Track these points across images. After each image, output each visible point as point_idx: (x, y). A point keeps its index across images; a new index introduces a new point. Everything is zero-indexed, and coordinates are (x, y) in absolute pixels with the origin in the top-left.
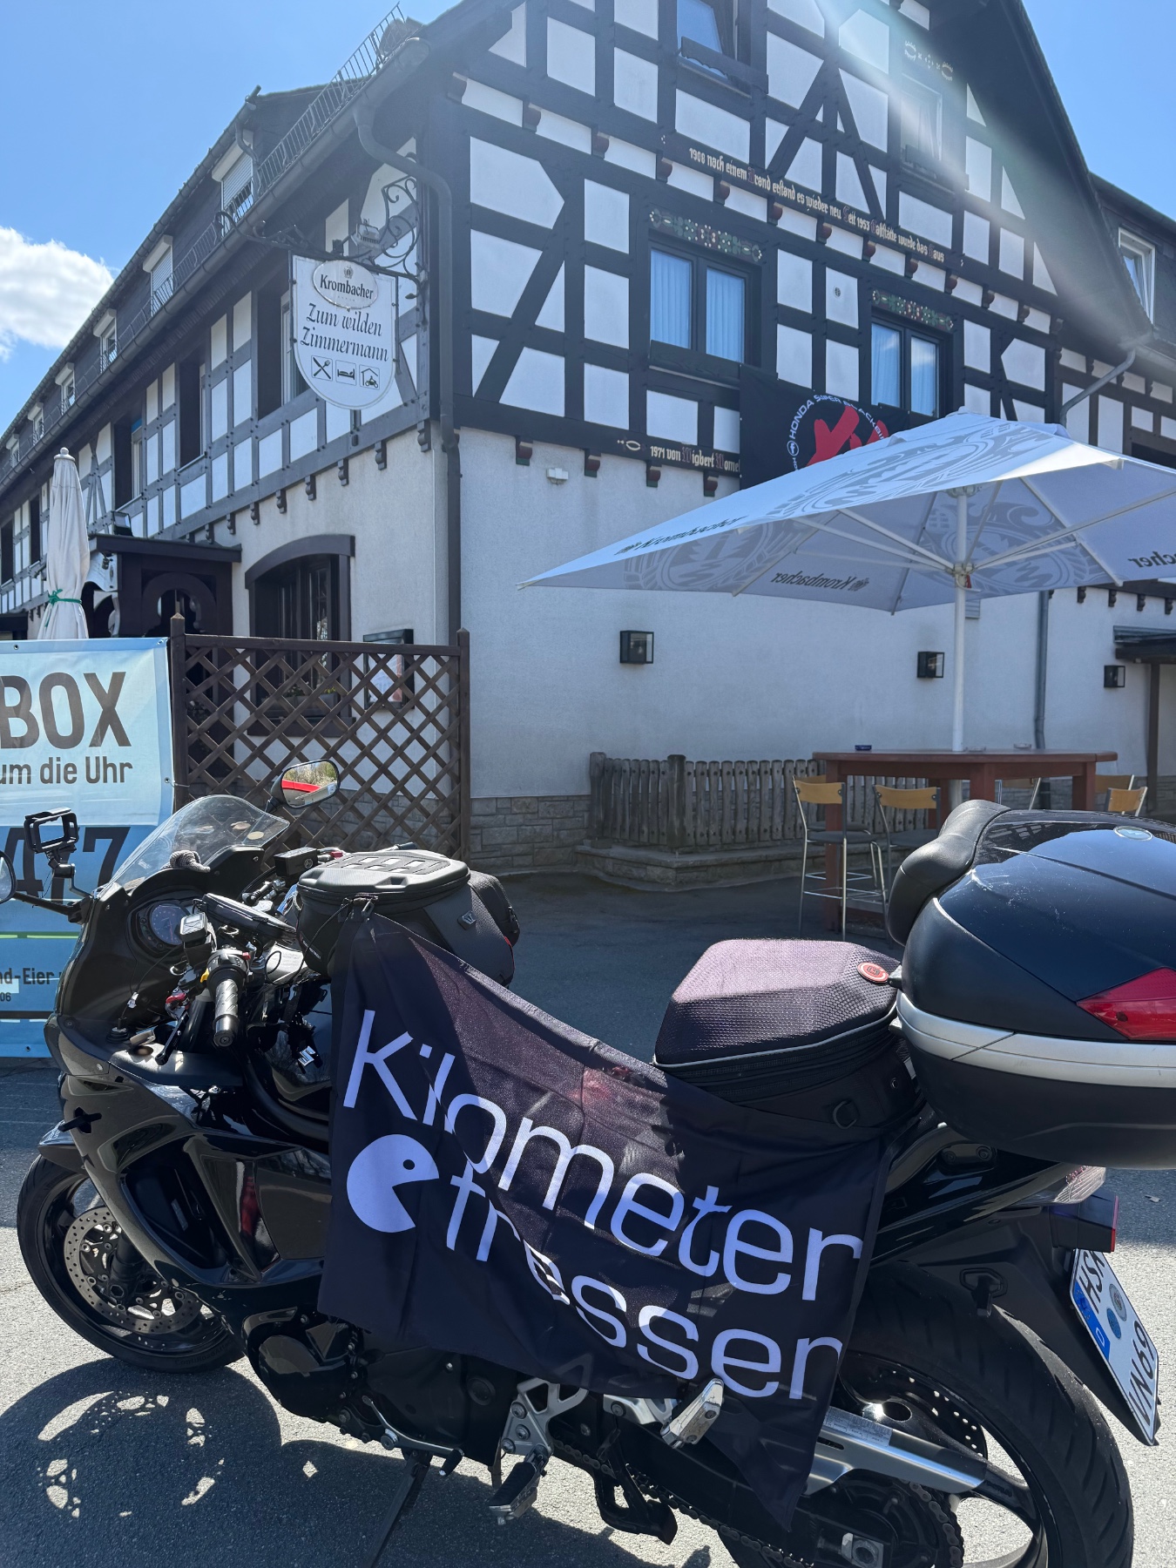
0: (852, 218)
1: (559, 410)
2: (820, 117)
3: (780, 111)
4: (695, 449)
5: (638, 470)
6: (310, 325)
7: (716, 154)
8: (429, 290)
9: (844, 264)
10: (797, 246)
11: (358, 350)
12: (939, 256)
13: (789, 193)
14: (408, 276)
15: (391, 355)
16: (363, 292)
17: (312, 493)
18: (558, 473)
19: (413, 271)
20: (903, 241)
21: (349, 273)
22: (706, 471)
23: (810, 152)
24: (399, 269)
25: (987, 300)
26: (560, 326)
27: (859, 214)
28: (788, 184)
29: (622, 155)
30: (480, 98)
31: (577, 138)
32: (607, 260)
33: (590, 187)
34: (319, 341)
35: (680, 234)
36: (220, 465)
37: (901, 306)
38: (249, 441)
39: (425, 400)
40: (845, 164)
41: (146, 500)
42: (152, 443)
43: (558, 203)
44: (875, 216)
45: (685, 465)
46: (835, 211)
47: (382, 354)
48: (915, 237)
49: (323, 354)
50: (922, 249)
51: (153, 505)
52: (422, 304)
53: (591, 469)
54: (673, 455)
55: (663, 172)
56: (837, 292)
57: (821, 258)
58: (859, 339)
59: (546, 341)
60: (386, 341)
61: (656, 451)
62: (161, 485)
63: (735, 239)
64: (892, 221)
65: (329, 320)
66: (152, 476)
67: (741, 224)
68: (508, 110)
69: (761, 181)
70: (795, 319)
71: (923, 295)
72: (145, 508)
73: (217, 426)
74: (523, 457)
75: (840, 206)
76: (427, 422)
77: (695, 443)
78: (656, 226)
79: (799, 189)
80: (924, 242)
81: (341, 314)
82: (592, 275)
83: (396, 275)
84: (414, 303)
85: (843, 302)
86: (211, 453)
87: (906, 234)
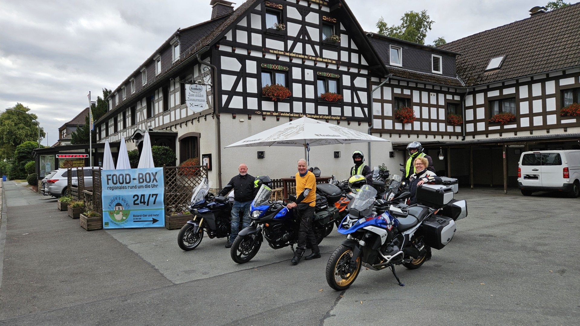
0: (310, 58)
1: (242, 107)
2: (301, 37)
3: (291, 38)
4: (274, 112)
5: (261, 118)
6: (189, 97)
7: (276, 50)
8: (213, 87)
9: (309, 67)
10: (297, 65)
11: (199, 100)
12: (334, 62)
13: (294, 55)
14: (209, 85)
15: (206, 100)
16: (200, 89)
17: (192, 123)
18: (242, 120)
19: (210, 83)
20: (324, 60)
21: (196, 86)
22: (277, 116)
23: (299, 45)
24: (207, 84)
25: (349, 69)
26: (241, 91)
27: (312, 56)
28: (294, 53)
29: (254, 54)
30: (222, 48)
31: (244, 52)
32: (251, 76)
33: (247, 61)
34: (191, 100)
35: (268, 67)
36: (173, 113)
37: (325, 74)
38: (179, 109)
39: (213, 109)
40: (308, 46)
41: (155, 118)
42: (156, 105)
43: (240, 66)
44: (317, 56)
45: (271, 115)
46: (306, 57)
47: (204, 101)
48: (327, 59)
49: (191, 102)
50: (330, 61)
51: (157, 119)
52: (212, 90)
53: (250, 118)
54: (269, 113)
55: (264, 56)
56: (308, 74)
57: (303, 67)
58: (314, 83)
59: (239, 94)
60: (205, 98)
61: (264, 113)
62: (159, 115)
63: (282, 67)
64: (321, 56)
65: (193, 95)
66: (157, 113)
67: (283, 64)
68: (229, 49)
69: (287, 54)
70: (297, 81)
71: (331, 71)
72: (155, 120)
73: (172, 104)
74: (234, 118)
75: (307, 55)
76: (213, 113)
77: (274, 110)
78: (263, 67)
79: (296, 54)
80: (330, 59)
81: (195, 94)
82: (248, 79)
83: (206, 85)
84: (210, 89)
85: (310, 75)
86: (171, 110)
87: (325, 59)
